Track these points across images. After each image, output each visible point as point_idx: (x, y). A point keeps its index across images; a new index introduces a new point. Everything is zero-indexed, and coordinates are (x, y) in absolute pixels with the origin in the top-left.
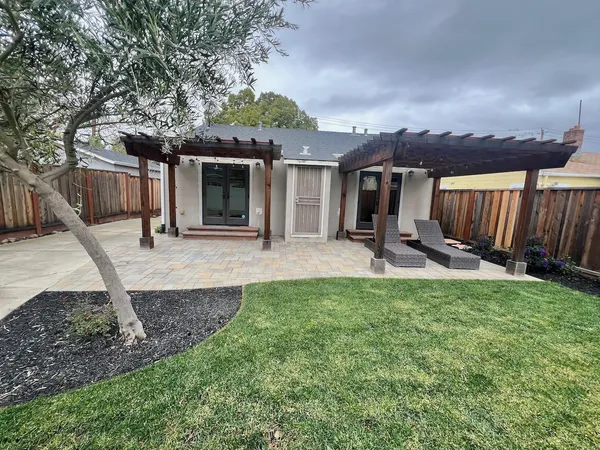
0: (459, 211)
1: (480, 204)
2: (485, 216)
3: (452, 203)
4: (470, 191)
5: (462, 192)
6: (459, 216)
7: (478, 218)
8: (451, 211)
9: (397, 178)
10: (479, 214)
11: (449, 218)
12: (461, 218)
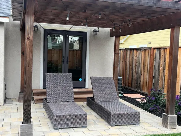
0: (144, 67)
1: (157, 60)
2: (161, 71)
3: (139, 60)
4: (150, 48)
5: (145, 49)
6: (144, 71)
7: (157, 74)
8: (138, 68)
9: (83, 36)
10: (157, 70)
11: (137, 73)
12: (145, 74)
